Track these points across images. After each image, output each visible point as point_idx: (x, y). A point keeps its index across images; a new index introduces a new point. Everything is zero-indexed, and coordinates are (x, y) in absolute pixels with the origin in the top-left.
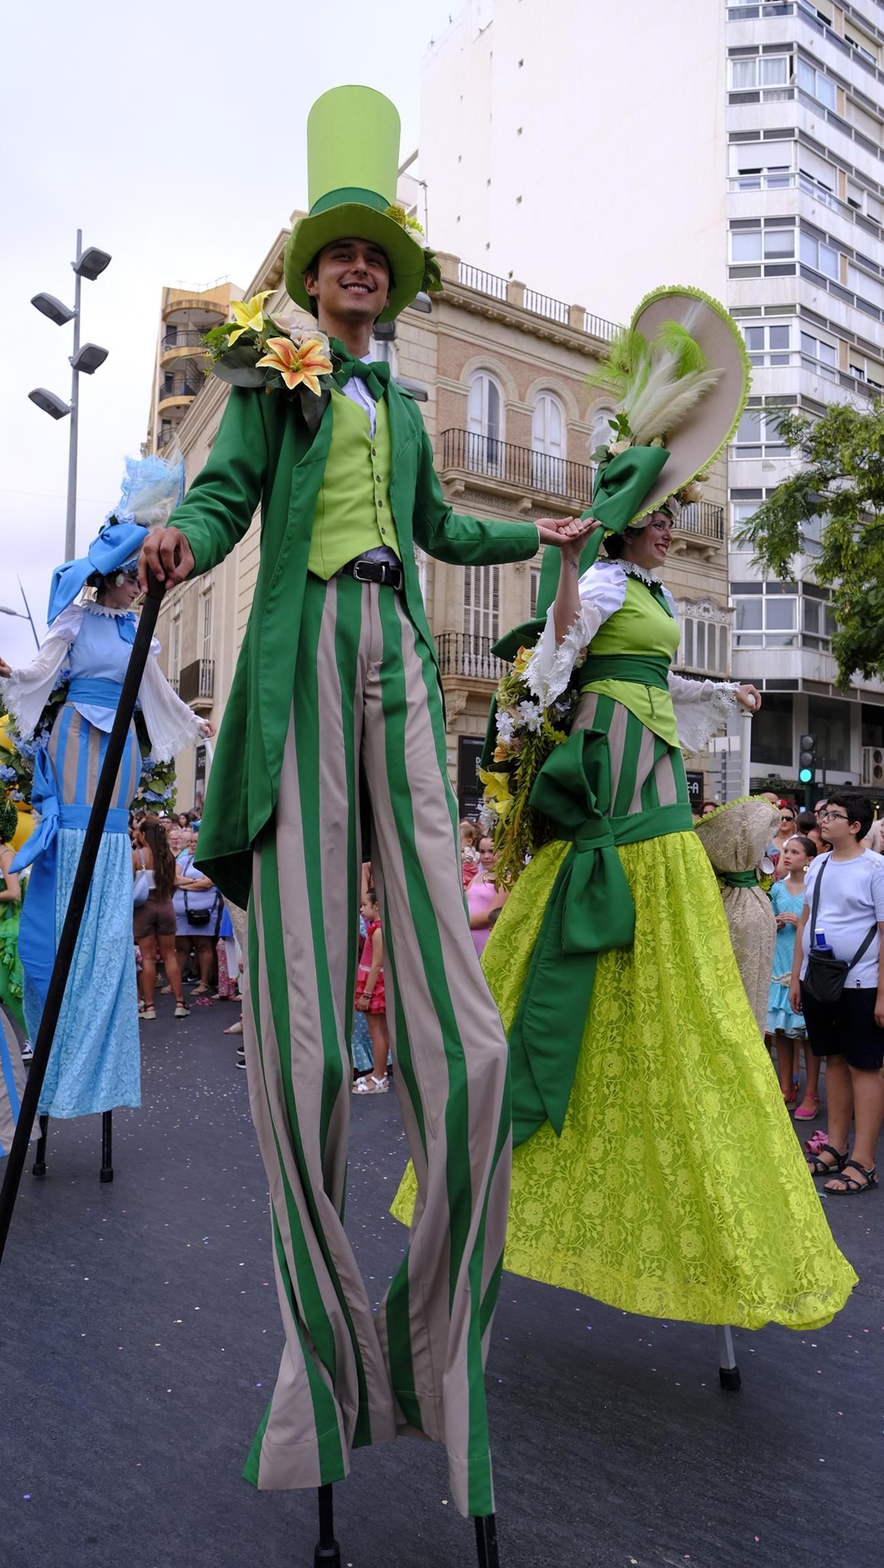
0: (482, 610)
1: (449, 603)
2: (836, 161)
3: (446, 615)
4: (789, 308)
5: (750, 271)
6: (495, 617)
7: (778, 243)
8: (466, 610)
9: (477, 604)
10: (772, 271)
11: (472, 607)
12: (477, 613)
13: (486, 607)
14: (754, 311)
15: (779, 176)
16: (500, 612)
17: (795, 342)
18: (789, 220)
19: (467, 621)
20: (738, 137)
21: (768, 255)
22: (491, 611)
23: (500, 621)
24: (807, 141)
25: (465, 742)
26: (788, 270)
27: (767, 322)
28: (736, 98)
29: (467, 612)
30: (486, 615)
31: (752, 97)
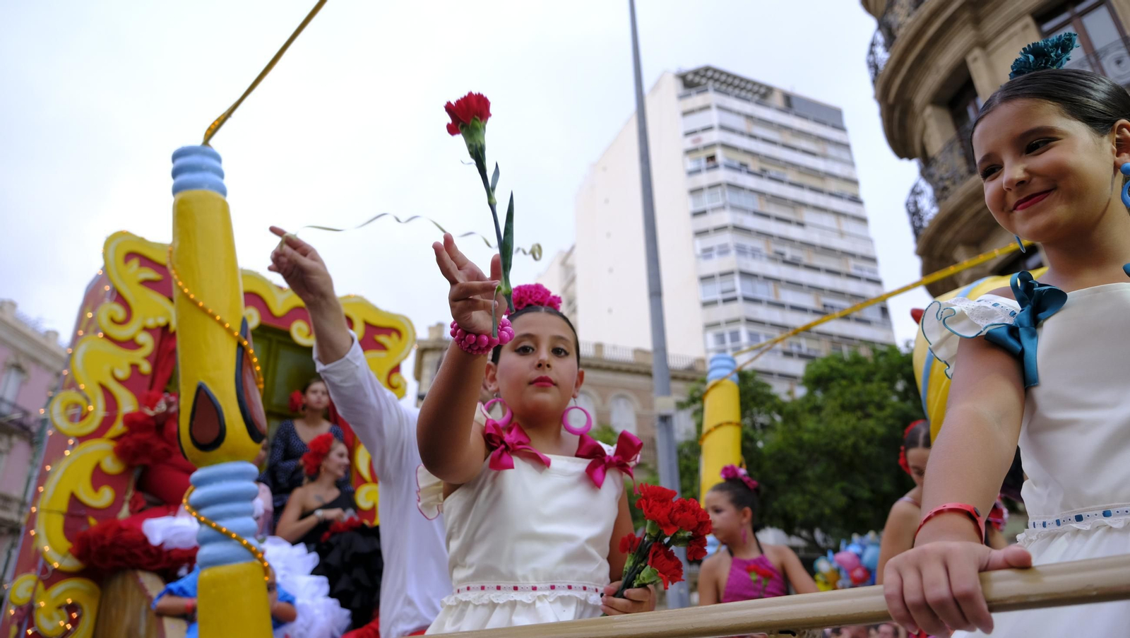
2: (760, 234)
4: (737, 321)
5: (714, 303)
7: (727, 286)
10: (725, 301)
14: (717, 325)
15: (724, 251)
17: (744, 338)
18: (731, 273)
20: (700, 234)
21: (723, 292)
24: (738, 229)
26: (734, 299)
27: (726, 330)
28: (696, 214)
31: (704, 213)
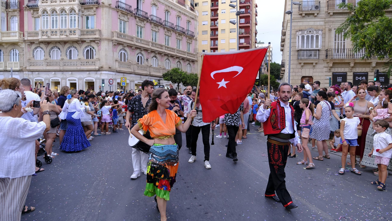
0: (340, 42)
1: (329, 41)
3: (328, 45)
6: (344, 43)
8: (335, 42)
9: (338, 40)
11: (337, 42)
12: (338, 43)
13: (341, 40)
16: (346, 41)
19: (335, 45)
22: (343, 42)
23: (346, 44)
25: (334, 74)
29: (335, 43)
30: (341, 43)
